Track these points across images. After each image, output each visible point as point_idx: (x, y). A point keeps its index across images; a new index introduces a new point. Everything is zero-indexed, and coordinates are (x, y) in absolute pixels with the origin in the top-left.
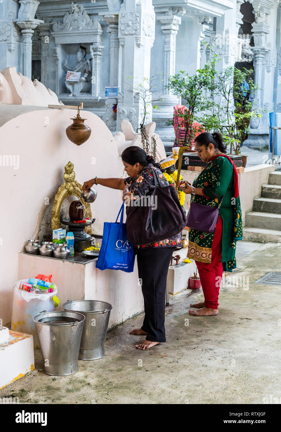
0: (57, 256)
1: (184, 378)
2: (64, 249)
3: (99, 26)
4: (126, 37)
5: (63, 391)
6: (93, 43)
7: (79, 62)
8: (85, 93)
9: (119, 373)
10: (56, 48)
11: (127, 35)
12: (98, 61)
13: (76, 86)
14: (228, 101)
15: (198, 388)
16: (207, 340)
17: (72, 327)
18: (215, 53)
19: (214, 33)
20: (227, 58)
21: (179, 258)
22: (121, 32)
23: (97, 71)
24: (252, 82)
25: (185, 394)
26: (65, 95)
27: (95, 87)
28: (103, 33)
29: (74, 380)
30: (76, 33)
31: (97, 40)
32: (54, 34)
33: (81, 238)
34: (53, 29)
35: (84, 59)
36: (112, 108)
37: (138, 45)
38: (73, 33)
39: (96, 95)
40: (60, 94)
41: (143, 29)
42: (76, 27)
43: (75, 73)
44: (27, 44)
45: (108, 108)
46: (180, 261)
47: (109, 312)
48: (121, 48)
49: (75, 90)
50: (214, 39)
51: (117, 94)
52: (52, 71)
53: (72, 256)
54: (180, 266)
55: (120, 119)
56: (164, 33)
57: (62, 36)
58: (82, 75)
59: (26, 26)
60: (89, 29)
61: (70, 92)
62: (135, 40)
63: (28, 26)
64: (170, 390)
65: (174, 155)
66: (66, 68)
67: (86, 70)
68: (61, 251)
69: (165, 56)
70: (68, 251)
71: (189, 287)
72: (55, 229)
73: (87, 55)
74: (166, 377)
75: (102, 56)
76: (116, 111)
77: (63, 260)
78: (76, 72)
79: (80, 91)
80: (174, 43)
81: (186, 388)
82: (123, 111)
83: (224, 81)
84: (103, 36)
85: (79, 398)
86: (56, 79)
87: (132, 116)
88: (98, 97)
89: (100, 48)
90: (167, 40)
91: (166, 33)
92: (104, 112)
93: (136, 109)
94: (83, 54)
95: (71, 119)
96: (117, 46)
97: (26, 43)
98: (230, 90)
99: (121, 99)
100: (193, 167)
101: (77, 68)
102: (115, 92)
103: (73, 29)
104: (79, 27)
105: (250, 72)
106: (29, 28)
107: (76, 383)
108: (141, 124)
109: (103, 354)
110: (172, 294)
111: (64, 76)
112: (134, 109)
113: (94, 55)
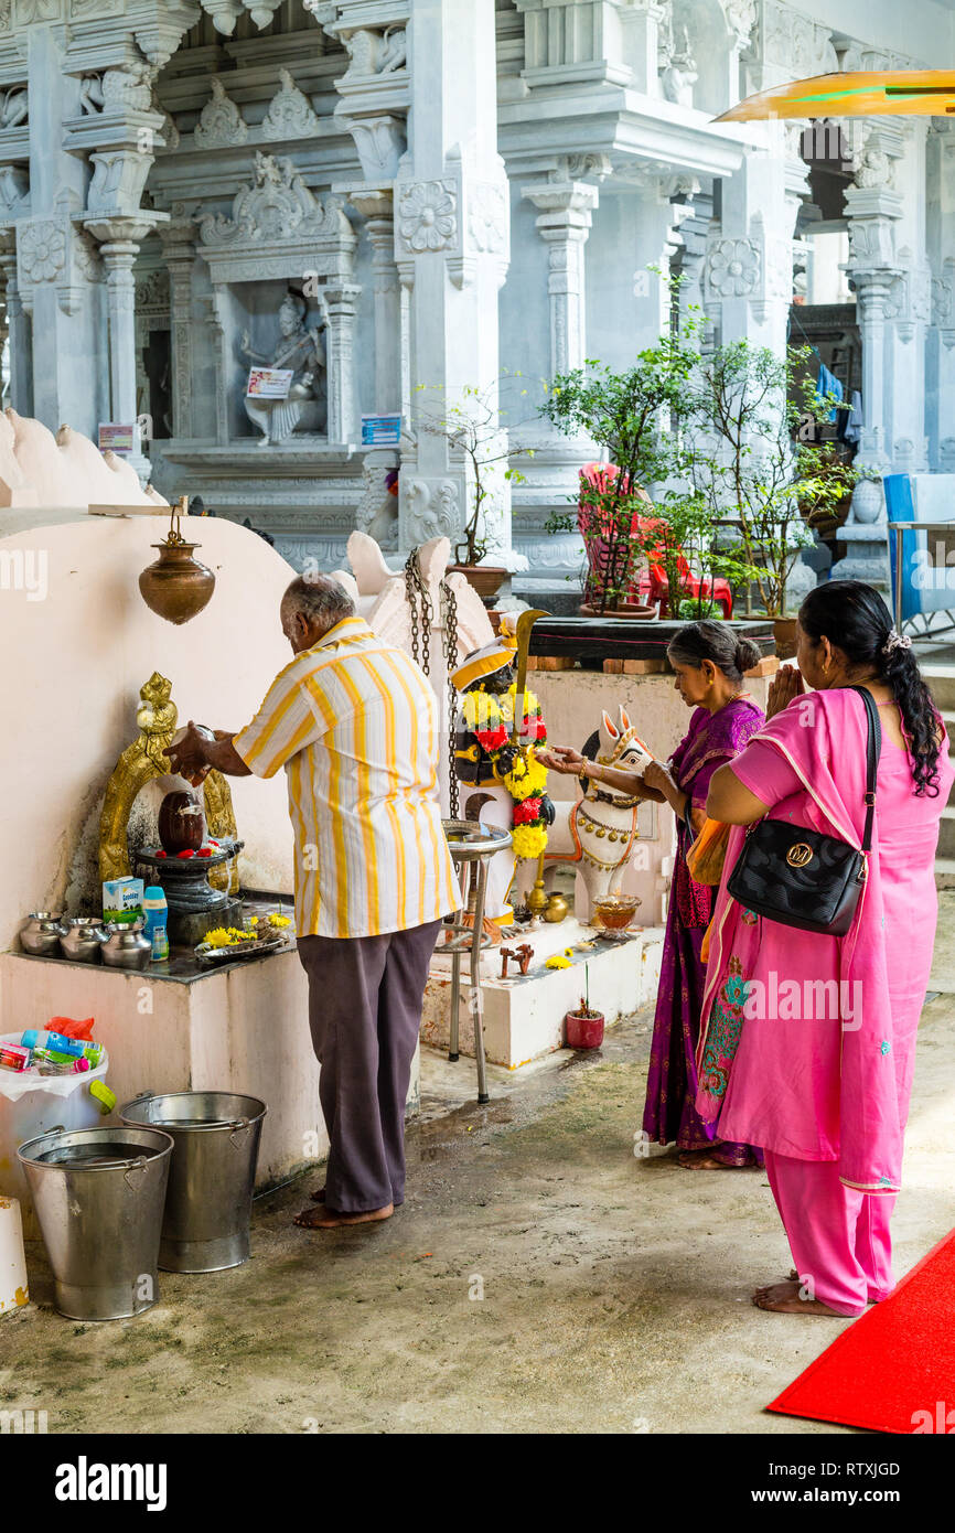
0: (110, 960)
1: (463, 1319)
2: (130, 939)
3: (344, 223)
4: (418, 258)
5: (98, 1364)
6: (326, 276)
7: (286, 338)
8: (306, 435)
9: (277, 1308)
10: (213, 296)
11: (420, 251)
12: (345, 333)
13: (279, 413)
14: (738, 447)
15: (495, 1350)
16: (572, 1206)
17: (128, 1174)
18: (720, 291)
19: (715, 228)
20: (759, 305)
21: (531, 954)
22: (403, 242)
23: (343, 363)
24: (812, 386)
25: (452, 1366)
26: (245, 443)
27: (337, 415)
28: (357, 245)
29: (136, 1332)
30: (272, 248)
31: (336, 268)
32: (207, 254)
33: (196, 901)
34: (204, 238)
35: (303, 329)
36: (384, 478)
37: (458, 283)
38: (264, 249)
39: (341, 440)
40: (231, 440)
41: (471, 232)
42: (272, 230)
43: (273, 371)
44: (118, 289)
45: (372, 481)
46: (534, 963)
47: (258, 1126)
48: (405, 293)
49: (276, 425)
50: (718, 247)
51: (398, 437)
52: (203, 367)
53: (162, 959)
54: (532, 979)
55: (409, 516)
56: (545, 237)
57: (232, 259)
58: (297, 379)
59: (113, 232)
60: (311, 233)
61: (260, 434)
62: (446, 268)
63: (118, 234)
64: (411, 1356)
65: (507, 637)
66: (249, 357)
67: (310, 360)
68: (123, 945)
69: (553, 310)
70: (145, 944)
71: (565, 1045)
72: (111, 877)
73: (311, 316)
74: (410, 1317)
75: (357, 317)
76: (396, 488)
77: (128, 972)
78: (279, 369)
79: (292, 427)
80: (578, 269)
81: (461, 1349)
82: (418, 491)
83: (724, 386)
84: (359, 253)
85: (138, 1385)
86: (218, 391)
87: (446, 505)
88: (347, 446)
89: (347, 292)
90: (555, 258)
91: (552, 237)
92: (362, 493)
93: (457, 483)
94: (298, 313)
95: (153, 546)
96: (394, 287)
97: (115, 285)
98: (741, 413)
99: (409, 453)
100: (618, 662)
101: (280, 357)
102: (392, 430)
103: (262, 235)
104: (281, 230)
105: (802, 356)
106: (124, 239)
107: (140, 1342)
108: (466, 531)
109: (245, 1252)
110: (508, 1067)
111: (242, 382)
112: (449, 482)
113: (331, 314)
